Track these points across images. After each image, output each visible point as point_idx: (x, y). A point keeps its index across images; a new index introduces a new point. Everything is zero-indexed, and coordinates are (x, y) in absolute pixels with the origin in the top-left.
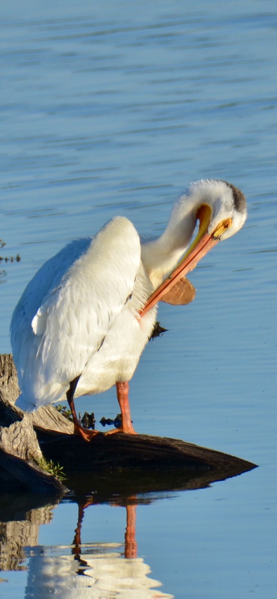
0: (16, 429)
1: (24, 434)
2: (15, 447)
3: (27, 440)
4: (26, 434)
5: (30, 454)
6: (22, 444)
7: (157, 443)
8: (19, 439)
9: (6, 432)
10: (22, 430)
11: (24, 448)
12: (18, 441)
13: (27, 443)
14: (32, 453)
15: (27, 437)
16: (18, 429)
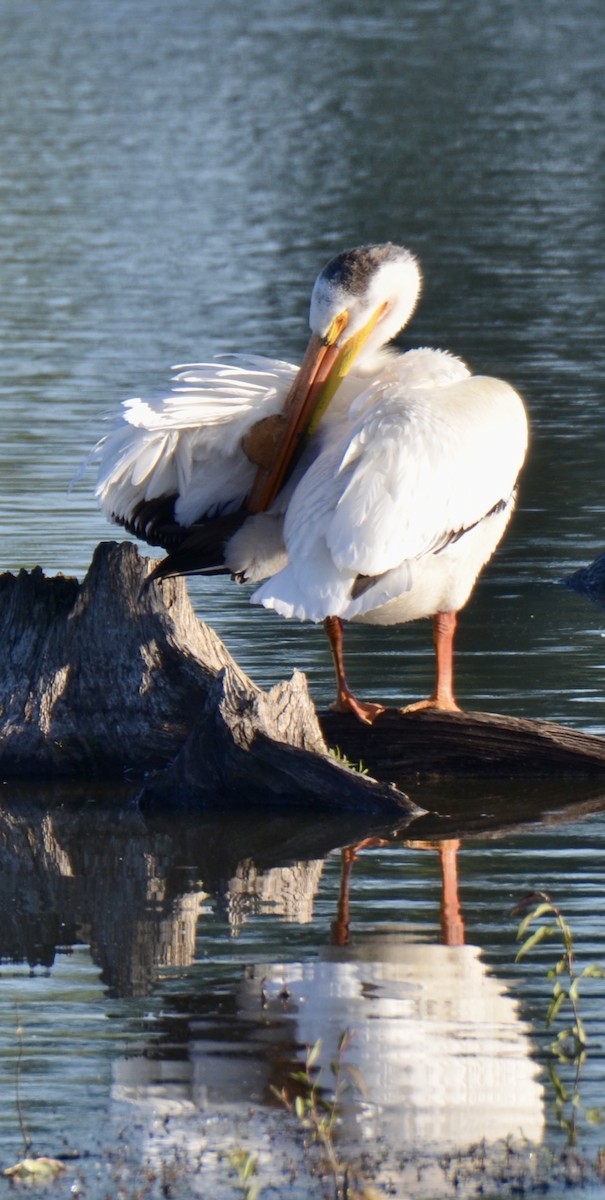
0: (281, 695)
1: (296, 706)
2: (282, 729)
3: (302, 717)
4: (300, 705)
5: (308, 743)
6: (293, 725)
7: (511, 729)
8: (287, 715)
9: (265, 700)
10: (292, 698)
11: (297, 733)
12: (285, 719)
13: (303, 724)
14: (311, 742)
15: (301, 711)
16: (287, 695)
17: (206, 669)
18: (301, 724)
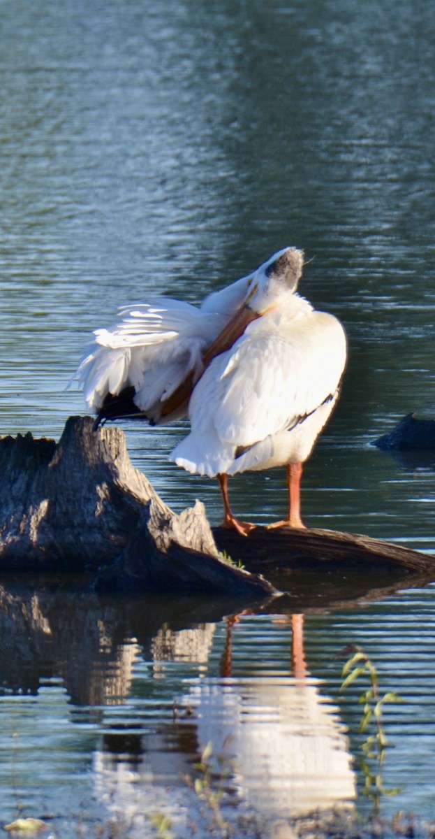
0: (188, 517)
1: (198, 524)
2: (188, 539)
3: (201, 531)
4: (200, 523)
5: (205, 548)
6: (195, 537)
8: (192, 530)
9: (177, 520)
10: (195, 518)
11: (198, 541)
12: (191, 532)
13: (202, 536)
14: (207, 547)
15: (201, 527)
16: (191, 517)
17: (139, 499)
18: (200, 536)
